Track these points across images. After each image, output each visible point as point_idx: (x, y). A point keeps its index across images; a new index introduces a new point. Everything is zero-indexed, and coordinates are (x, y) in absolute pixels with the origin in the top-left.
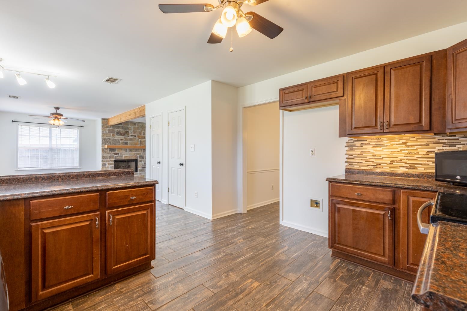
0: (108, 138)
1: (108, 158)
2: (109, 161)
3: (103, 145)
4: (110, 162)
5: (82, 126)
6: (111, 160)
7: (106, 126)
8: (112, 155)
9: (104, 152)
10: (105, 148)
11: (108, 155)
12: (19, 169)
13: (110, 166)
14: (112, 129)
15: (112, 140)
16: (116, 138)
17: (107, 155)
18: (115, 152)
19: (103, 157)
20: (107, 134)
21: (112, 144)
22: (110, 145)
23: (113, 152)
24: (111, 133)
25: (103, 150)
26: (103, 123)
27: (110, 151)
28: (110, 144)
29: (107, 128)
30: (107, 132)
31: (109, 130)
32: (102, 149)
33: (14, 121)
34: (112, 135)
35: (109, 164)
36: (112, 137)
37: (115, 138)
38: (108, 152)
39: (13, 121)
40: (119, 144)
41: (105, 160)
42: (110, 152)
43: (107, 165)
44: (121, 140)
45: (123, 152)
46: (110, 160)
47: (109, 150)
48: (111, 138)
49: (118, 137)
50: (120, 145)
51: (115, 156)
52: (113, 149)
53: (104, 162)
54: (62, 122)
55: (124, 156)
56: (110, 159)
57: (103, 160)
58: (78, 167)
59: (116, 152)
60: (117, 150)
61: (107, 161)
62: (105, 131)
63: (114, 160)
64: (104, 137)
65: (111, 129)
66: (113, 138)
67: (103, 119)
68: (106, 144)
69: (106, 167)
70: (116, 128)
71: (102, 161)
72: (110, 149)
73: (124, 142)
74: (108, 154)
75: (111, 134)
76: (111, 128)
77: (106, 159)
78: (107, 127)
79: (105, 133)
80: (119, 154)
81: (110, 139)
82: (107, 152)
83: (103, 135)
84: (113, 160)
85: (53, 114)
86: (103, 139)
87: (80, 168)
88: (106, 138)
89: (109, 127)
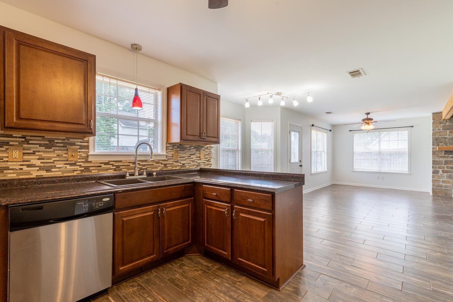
0: (442, 138)
1: (442, 164)
2: (444, 168)
3: (435, 147)
4: (446, 169)
5: (411, 127)
6: (447, 167)
7: (439, 121)
8: (449, 160)
9: (436, 156)
10: (436, 151)
11: (443, 160)
12: (354, 170)
13: (445, 174)
14: (450, 124)
15: (449, 140)
17: (441, 159)
19: (434, 162)
20: (441, 131)
21: (448, 145)
22: (445, 146)
23: (451, 156)
24: (448, 129)
25: (434, 153)
26: (433, 119)
27: (445, 154)
28: (446, 145)
29: (440, 124)
30: (441, 129)
31: (443, 126)
32: (433, 151)
33: (351, 131)
34: (450, 133)
35: (444, 172)
36: (449, 136)
38: (443, 155)
39: (350, 131)
41: (438, 166)
42: (446, 156)
43: (441, 172)
46: (446, 166)
47: (443, 153)
48: (447, 136)
52: (450, 151)
53: (436, 168)
54: (371, 127)
56: (445, 164)
57: (434, 165)
58: (407, 172)
61: (440, 168)
62: (437, 129)
64: (437, 137)
65: (448, 125)
66: (450, 137)
67: (433, 114)
68: (438, 145)
69: (439, 175)
71: (433, 167)
72: (445, 151)
74: (443, 158)
75: (448, 132)
76: (447, 124)
77: (439, 164)
78: (441, 123)
79: (437, 130)
81: (445, 138)
82: (440, 156)
83: (434, 134)
84: (451, 167)
85: (364, 120)
86: (434, 139)
87: (409, 173)
88: (439, 138)
89: (444, 123)
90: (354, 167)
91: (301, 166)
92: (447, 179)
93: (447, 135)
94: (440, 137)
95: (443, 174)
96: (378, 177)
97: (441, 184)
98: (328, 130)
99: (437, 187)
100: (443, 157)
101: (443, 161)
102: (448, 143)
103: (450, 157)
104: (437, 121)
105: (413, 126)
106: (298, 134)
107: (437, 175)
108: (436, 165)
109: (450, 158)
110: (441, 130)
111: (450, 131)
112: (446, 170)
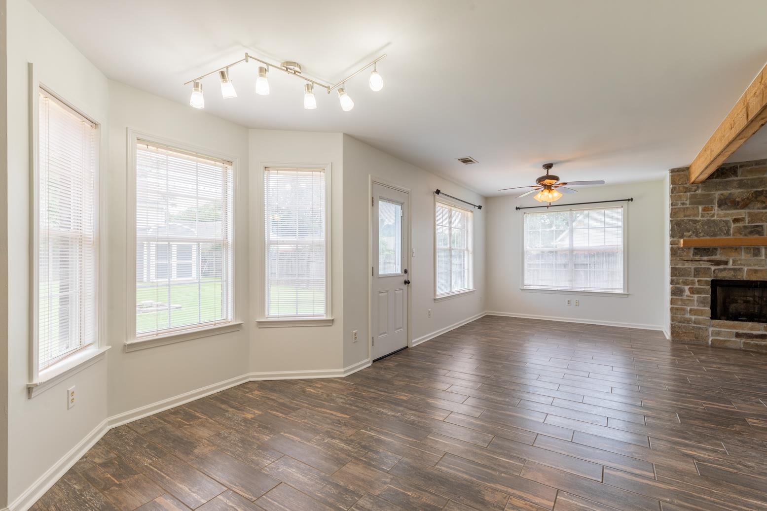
0: (689, 220)
1: (689, 275)
2: (693, 283)
3: (675, 239)
4: (697, 286)
5: (629, 200)
6: (698, 281)
7: (684, 187)
8: (703, 266)
9: (678, 258)
10: (679, 248)
11: (691, 266)
12: (525, 287)
13: (696, 296)
14: (704, 192)
15: (703, 225)
16: (715, 218)
17: (687, 265)
18: (713, 258)
19: (674, 272)
20: (687, 208)
21: (701, 235)
22: (695, 238)
23: (705, 258)
24: (700, 203)
25: (674, 252)
26: (673, 182)
27: (695, 254)
28: (697, 235)
29: (685, 192)
30: (688, 202)
31: (692, 197)
32: (672, 249)
33: (519, 208)
34: (704, 210)
35: (692, 291)
36: (702, 216)
37: (713, 216)
38: (691, 257)
39: (517, 208)
40: (728, 234)
41: (681, 279)
42: (697, 258)
43: (687, 293)
44: (736, 220)
45: (743, 256)
46: (696, 279)
47: (692, 251)
48: (699, 218)
49: (722, 213)
50: (731, 237)
51: (713, 268)
52: (705, 249)
53: (678, 284)
54: (555, 194)
55: (746, 269)
56: (695, 276)
57: (674, 278)
58: (621, 292)
59: (718, 257)
60: (719, 251)
61: (685, 283)
62: (679, 202)
63: (709, 279)
64: (679, 219)
65: (700, 194)
66: (705, 218)
67: (673, 171)
68: (682, 237)
69: (685, 297)
70: (717, 190)
71: (672, 282)
72: (695, 249)
73: (745, 227)
74: (690, 262)
75: (700, 208)
76: (699, 192)
77: (682, 275)
78: (687, 190)
79: (679, 206)
80: (726, 263)
81: (695, 222)
82: (686, 258)
83: (673, 214)
84: (706, 281)
85: (540, 180)
86: (674, 223)
87: (626, 293)
88: (683, 220)
89: (693, 190)
90: (526, 282)
91: (407, 282)
92: (698, 306)
93: (698, 216)
94: (686, 218)
95: (692, 295)
96: (569, 301)
97: (688, 316)
98: (475, 206)
99: (680, 322)
100: (692, 261)
101: (690, 268)
102: (700, 231)
103: (704, 261)
104: (679, 187)
105: (632, 200)
106: (399, 207)
107: (680, 298)
108: (677, 277)
109: (705, 263)
110: (688, 206)
111: (703, 206)
112: (696, 288)
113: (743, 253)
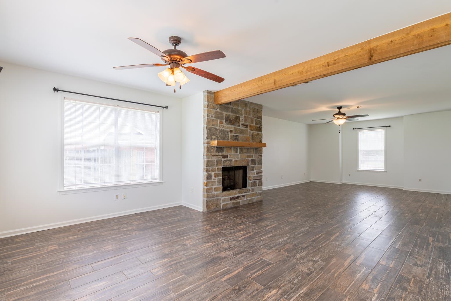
1: (214, 165)
2: (215, 170)
3: (209, 140)
5: (164, 108)
6: (218, 168)
7: (213, 105)
8: (219, 159)
9: (210, 154)
10: (210, 147)
13: (217, 179)
15: (220, 132)
16: (224, 129)
18: (223, 153)
19: (208, 163)
20: (214, 120)
21: (219, 138)
23: (220, 154)
24: (219, 118)
25: (209, 149)
26: (208, 100)
27: (217, 151)
28: (217, 139)
29: (213, 109)
30: (214, 116)
31: (216, 113)
32: (207, 147)
34: (220, 123)
35: (215, 175)
36: (219, 127)
37: (223, 127)
38: (215, 153)
40: (228, 139)
41: (211, 168)
42: (217, 154)
43: (213, 177)
44: (231, 131)
45: (233, 152)
46: (217, 167)
47: (215, 149)
48: (218, 128)
49: (226, 126)
50: (229, 141)
51: (223, 160)
52: (220, 148)
53: (209, 171)
55: (233, 160)
56: (216, 166)
57: (208, 167)
59: (224, 153)
60: (225, 149)
61: (213, 171)
62: (210, 115)
63: (221, 167)
64: (210, 126)
65: (219, 112)
66: (221, 128)
67: (208, 92)
68: (211, 139)
69: (212, 180)
70: (225, 111)
71: (207, 170)
72: (217, 147)
73: (233, 135)
74: (214, 157)
75: (219, 121)
76: (218, 110)
77: (211, 165)
78: (214, 107)
79: (210, 118)
80: (227, 156)
81: (217, 129)
82: (213, 154)
83: (208, 122)
84: (221, 168)
86: (208, 129)
87: (161, 181)
88: (212, 128)
89: (216, 108)
92: (218, 185)
93: (217, 126)
94: (213, 127)
95: (215, 178)
96: (117, 196)
97: (213, 192)
99: (211, 198)
100: (215, 155)
101: (215, 160)
102: (219, 136)
103: (220, 155)
104: (210, 104)
107: (210, 181)
108: (209, 166)
109: (220, 156)
110: (214, 118)
112: (217, 173)
113: (232, 151)
